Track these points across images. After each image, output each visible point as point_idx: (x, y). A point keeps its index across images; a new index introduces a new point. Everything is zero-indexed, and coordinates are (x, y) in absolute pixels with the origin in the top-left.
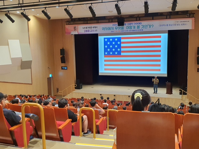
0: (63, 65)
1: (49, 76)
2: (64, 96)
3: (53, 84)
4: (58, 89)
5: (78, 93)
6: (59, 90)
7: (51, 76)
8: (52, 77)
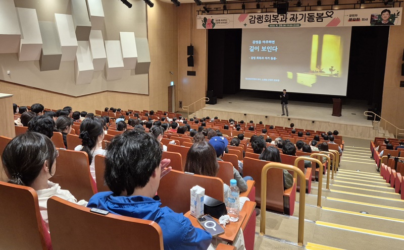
0: (190, 69)
1: (170, 84)
2: (190, 113)
3: (175, 95)
4: (181, 103)
5: (212, 110)
6: (183, 103)
7: (172, 84)
8: (174, 85)
